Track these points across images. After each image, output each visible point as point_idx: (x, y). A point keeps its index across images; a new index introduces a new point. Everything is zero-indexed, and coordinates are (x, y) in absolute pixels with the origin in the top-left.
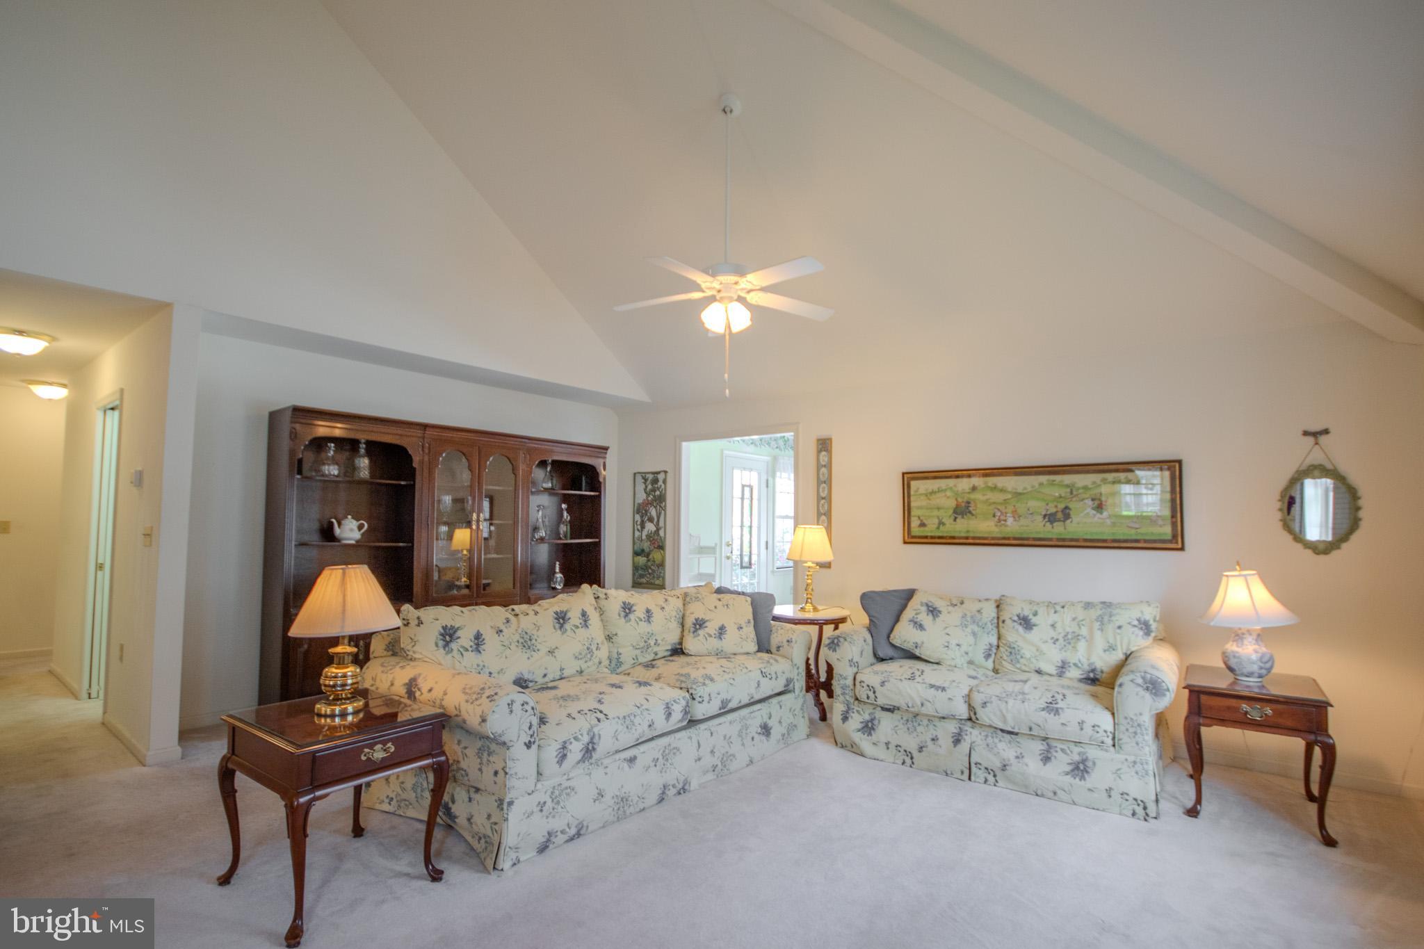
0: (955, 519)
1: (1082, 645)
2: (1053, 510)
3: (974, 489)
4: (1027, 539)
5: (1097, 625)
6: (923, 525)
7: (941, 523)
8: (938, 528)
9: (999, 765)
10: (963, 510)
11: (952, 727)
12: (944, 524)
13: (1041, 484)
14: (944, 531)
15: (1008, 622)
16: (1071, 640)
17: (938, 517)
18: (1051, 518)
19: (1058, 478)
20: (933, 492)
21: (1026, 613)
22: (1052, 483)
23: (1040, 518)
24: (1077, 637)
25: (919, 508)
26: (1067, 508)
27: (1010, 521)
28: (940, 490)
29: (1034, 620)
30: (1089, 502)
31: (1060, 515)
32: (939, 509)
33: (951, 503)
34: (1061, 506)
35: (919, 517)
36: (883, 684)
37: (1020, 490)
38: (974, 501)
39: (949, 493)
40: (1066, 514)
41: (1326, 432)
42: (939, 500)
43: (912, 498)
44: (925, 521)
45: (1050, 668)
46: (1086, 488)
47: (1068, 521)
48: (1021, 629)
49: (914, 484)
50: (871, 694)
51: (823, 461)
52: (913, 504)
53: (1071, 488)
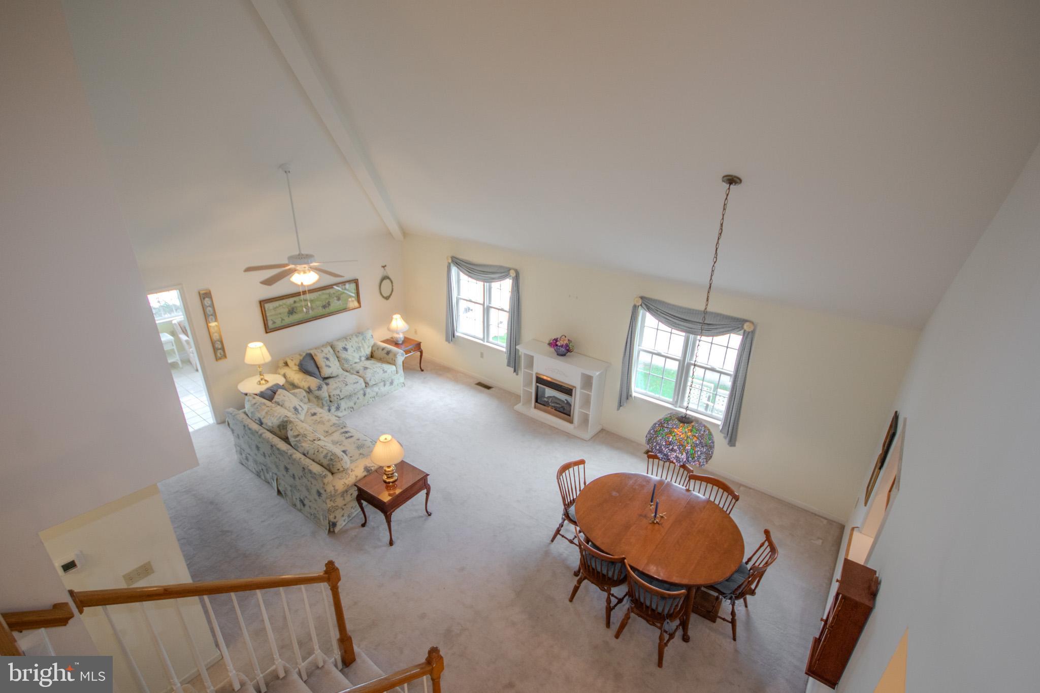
0: (289, 316)
1: (362, 349)
2: (324, 304)
3: (295, 302)
4: (317, 317)
5: (363, 341)
6: (274, 323)
7: (283, 320)
8: (282, 322)
9: (375, 394)
10: (292, 312)
11: (362, 392)
12: (284, 320)
13: (320, 295)
14: (284, 323)
15: (340, 351)
16: (359, 349)
17: (281, 318)
18: (324, 307)
19: (324, 291)
20: (277, 307)
21: (344, 346)
22: (323, 294)
23: (320, 308)
24: (359, 347)
25: (272, 315)
26: (329, 302)
27: (311, 311)
28: (280, 306)
29: (347, 347)
30: (335, 298)
31: (327, 305)
32: (280, 314)
33: (287, 310)
34: (327, 301)
35: (272, 320)
36: (341, 391)
37: (312, 298)
38: (296, 307)
39: (284, 306)
40: (329, 304)
41: (386, 266)
42: (281, 310)
43: (267, 312)
44: (275, 321)
45: (358, 361)
46: (334, 293)
47: (330, 307)
48: (345, 352)
49: (267, 306)
50: (338, 397)
51: (208, 303)
52: (268, 315)
53: (329, 294)
